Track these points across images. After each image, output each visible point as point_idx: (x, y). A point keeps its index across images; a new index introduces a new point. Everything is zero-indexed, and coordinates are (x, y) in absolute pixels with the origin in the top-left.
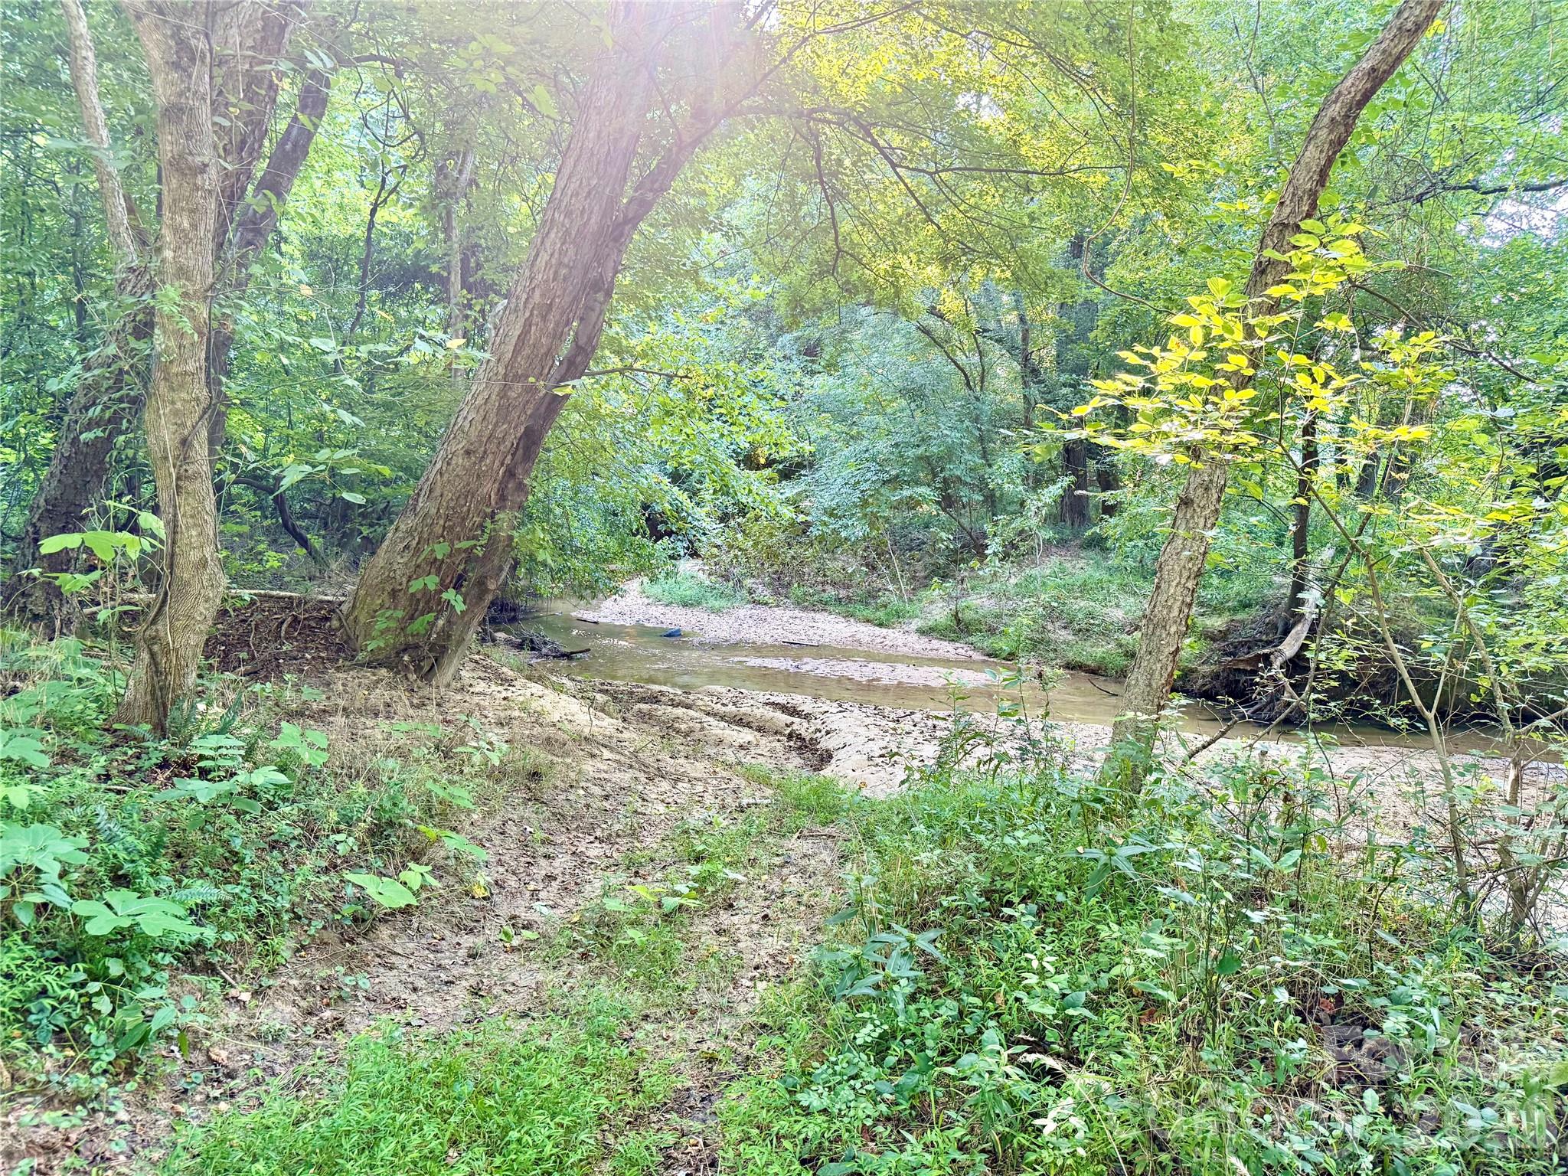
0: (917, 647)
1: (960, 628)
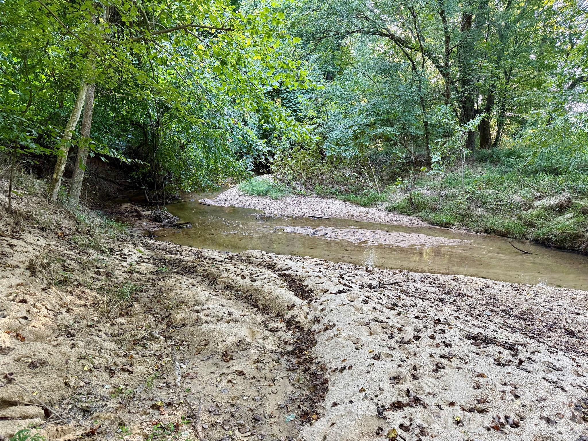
0: (388, 219)
1: (412, 207)
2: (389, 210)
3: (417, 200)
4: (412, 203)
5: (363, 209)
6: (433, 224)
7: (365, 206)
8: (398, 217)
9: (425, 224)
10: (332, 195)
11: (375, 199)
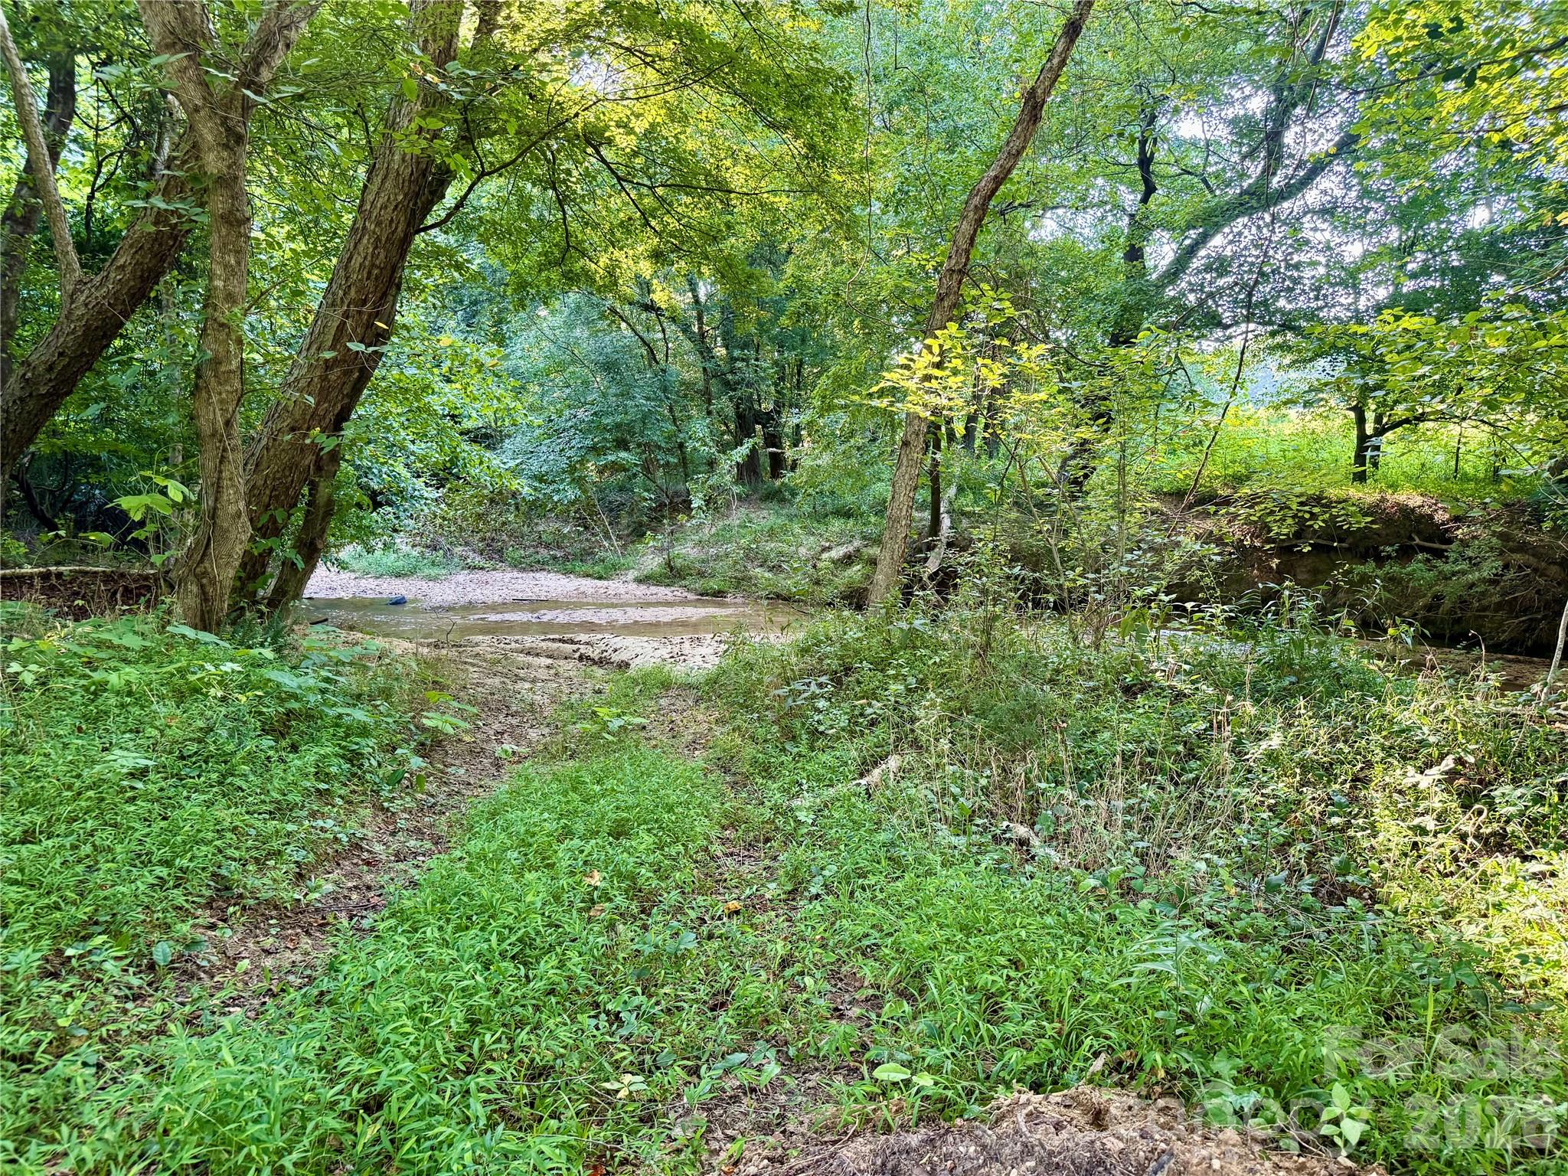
0: (638, 593)
1: (673, 574)
2: (639, 581)
3: (678, 563)
4: (672, 569)
5: (599, 583)
6: (702, 595)
7: (600, 578)
8: (653, 589)
9: (691, 596)
10: (540, 566)
11: (615, 567)
